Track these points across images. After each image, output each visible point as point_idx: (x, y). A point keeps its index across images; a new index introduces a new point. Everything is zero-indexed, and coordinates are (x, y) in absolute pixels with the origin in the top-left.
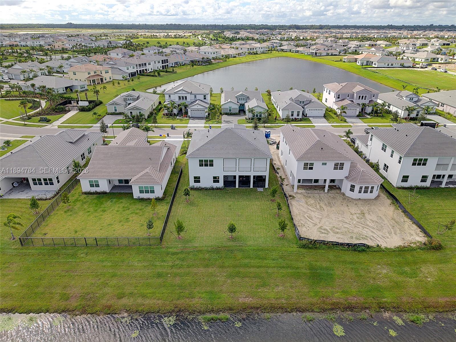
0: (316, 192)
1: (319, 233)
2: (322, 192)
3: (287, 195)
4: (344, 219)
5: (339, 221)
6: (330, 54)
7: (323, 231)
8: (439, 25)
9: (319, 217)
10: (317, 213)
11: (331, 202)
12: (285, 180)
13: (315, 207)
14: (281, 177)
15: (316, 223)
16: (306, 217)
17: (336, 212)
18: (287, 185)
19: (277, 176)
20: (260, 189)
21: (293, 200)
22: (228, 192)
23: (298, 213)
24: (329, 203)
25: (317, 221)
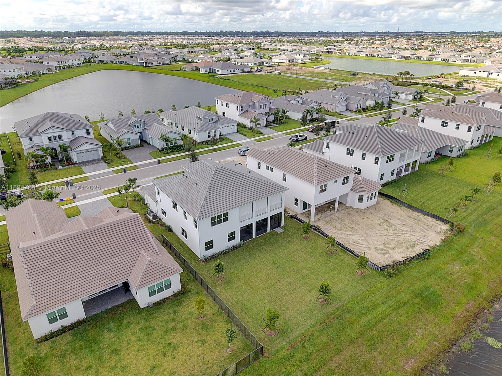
0: (329, 214)
4: (381, 232)
5: (380, 235)
6: (162, 64)
7: (382, 252)
8: (226, 31)
9: (363, 238)
10: (356, 236)
11: (352, 219)
13: (348, 230)
15: (367, 246)
16: (353, 243)
17: (368, 228)
20: (279, 230)
25: (365, 244)
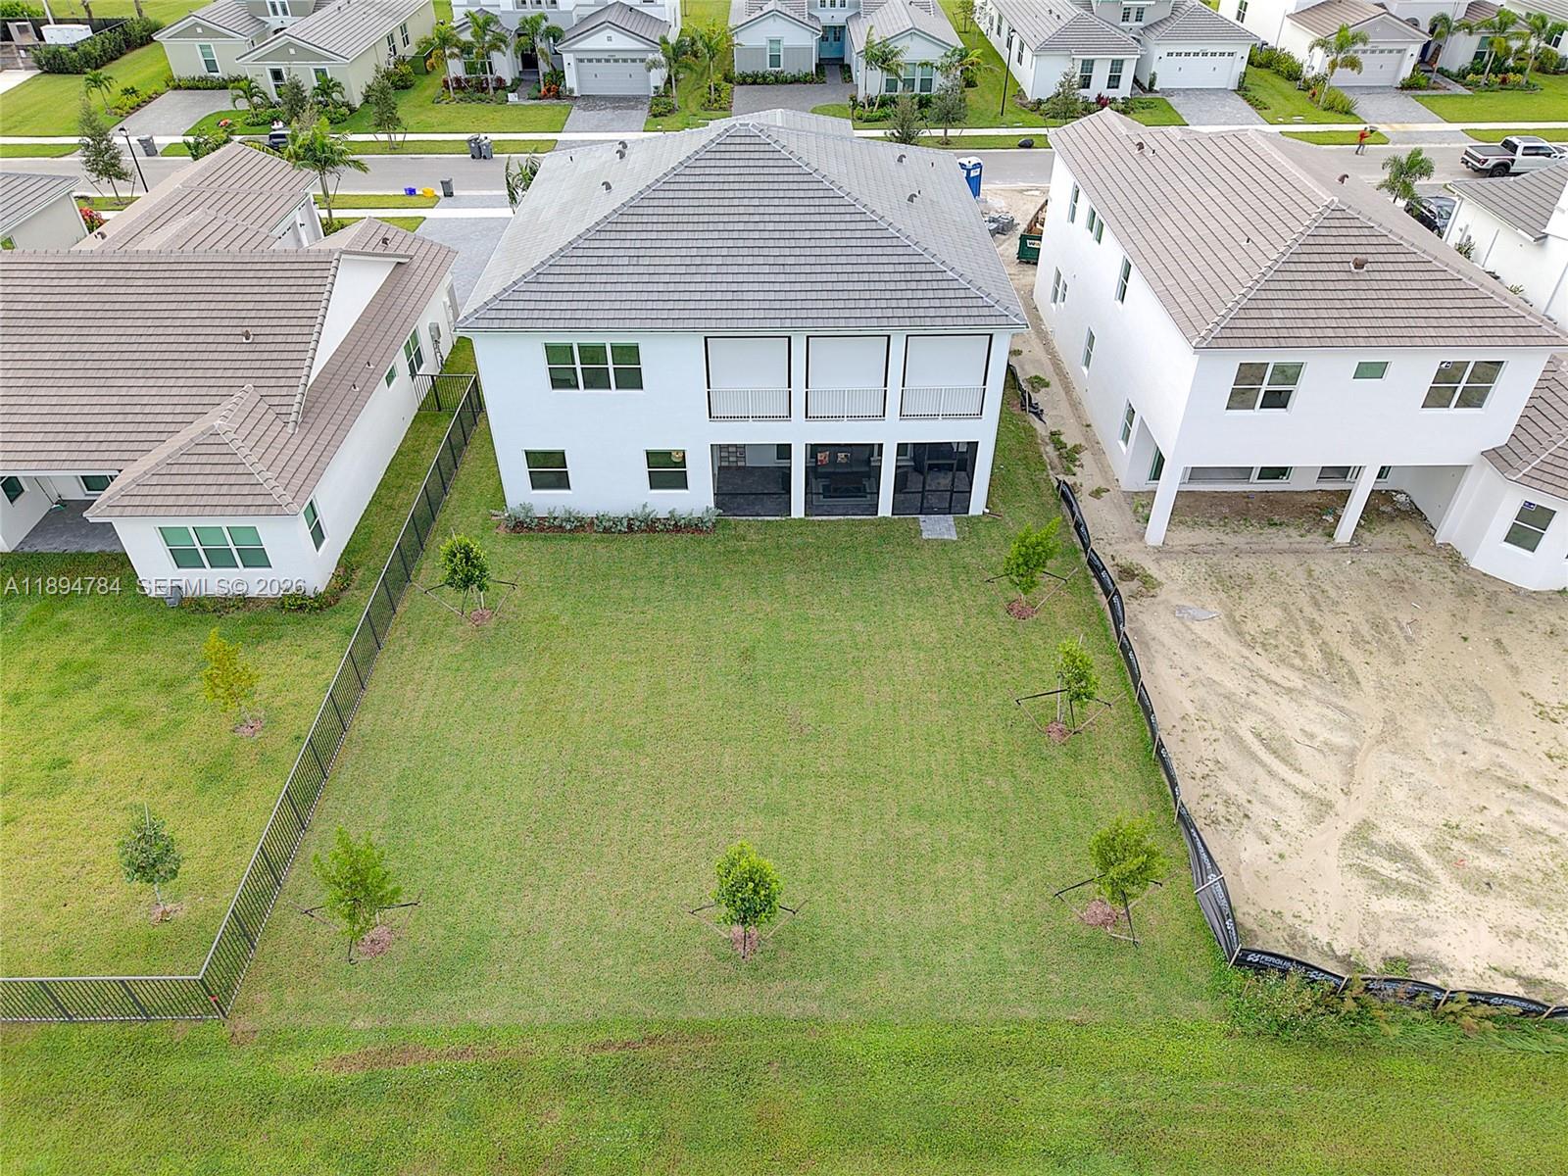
0: (1280, 538)
1: (1359, 884)
2: (1316, 538)
3: (1107, 562)
4: (1505, 757)
5: (1479, 773)
7: (1387, 868)
9: (1340, 739)
10: (1313, 709)
11: (1389, 616)
12: (1085, 457)
13: (1297, 662)
14: (1054, 435)
15: (1321, 794)
16: (1249, 738)
17: (1439, 698)
18: (1097, 494)
19: (1031, 432)
20: (938, 527)
21: (1146, 601)
22: (744, 546)
23: (1191, 709)
24: (1378, 626)
25: (1325, 774)
